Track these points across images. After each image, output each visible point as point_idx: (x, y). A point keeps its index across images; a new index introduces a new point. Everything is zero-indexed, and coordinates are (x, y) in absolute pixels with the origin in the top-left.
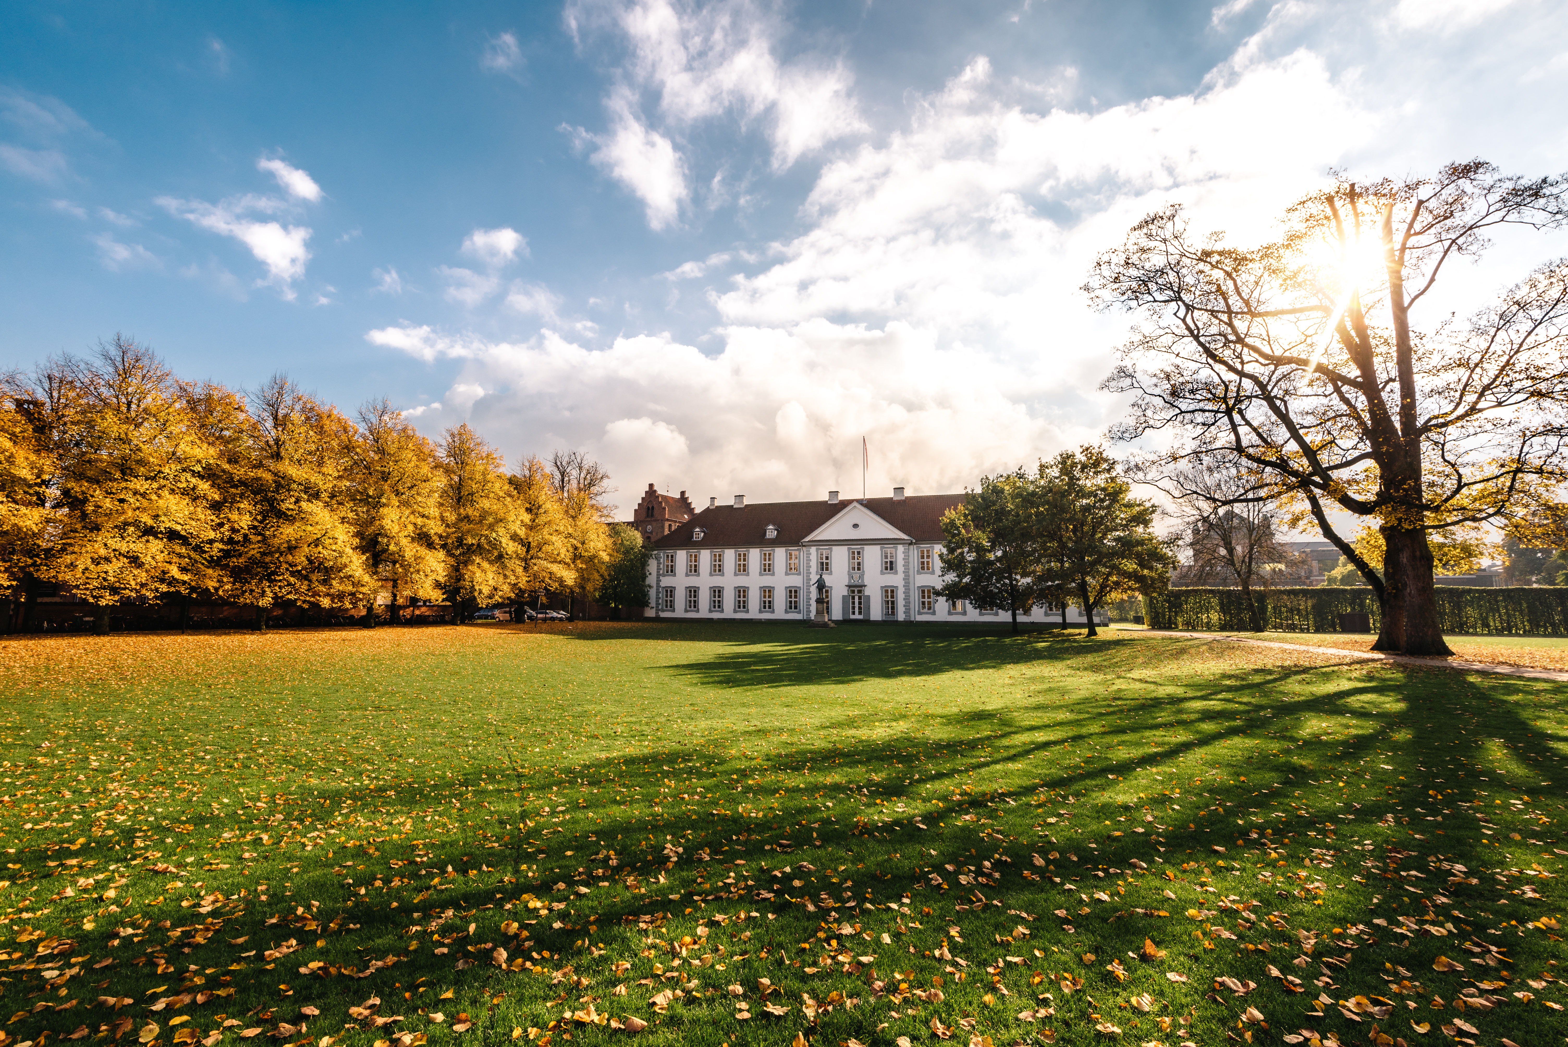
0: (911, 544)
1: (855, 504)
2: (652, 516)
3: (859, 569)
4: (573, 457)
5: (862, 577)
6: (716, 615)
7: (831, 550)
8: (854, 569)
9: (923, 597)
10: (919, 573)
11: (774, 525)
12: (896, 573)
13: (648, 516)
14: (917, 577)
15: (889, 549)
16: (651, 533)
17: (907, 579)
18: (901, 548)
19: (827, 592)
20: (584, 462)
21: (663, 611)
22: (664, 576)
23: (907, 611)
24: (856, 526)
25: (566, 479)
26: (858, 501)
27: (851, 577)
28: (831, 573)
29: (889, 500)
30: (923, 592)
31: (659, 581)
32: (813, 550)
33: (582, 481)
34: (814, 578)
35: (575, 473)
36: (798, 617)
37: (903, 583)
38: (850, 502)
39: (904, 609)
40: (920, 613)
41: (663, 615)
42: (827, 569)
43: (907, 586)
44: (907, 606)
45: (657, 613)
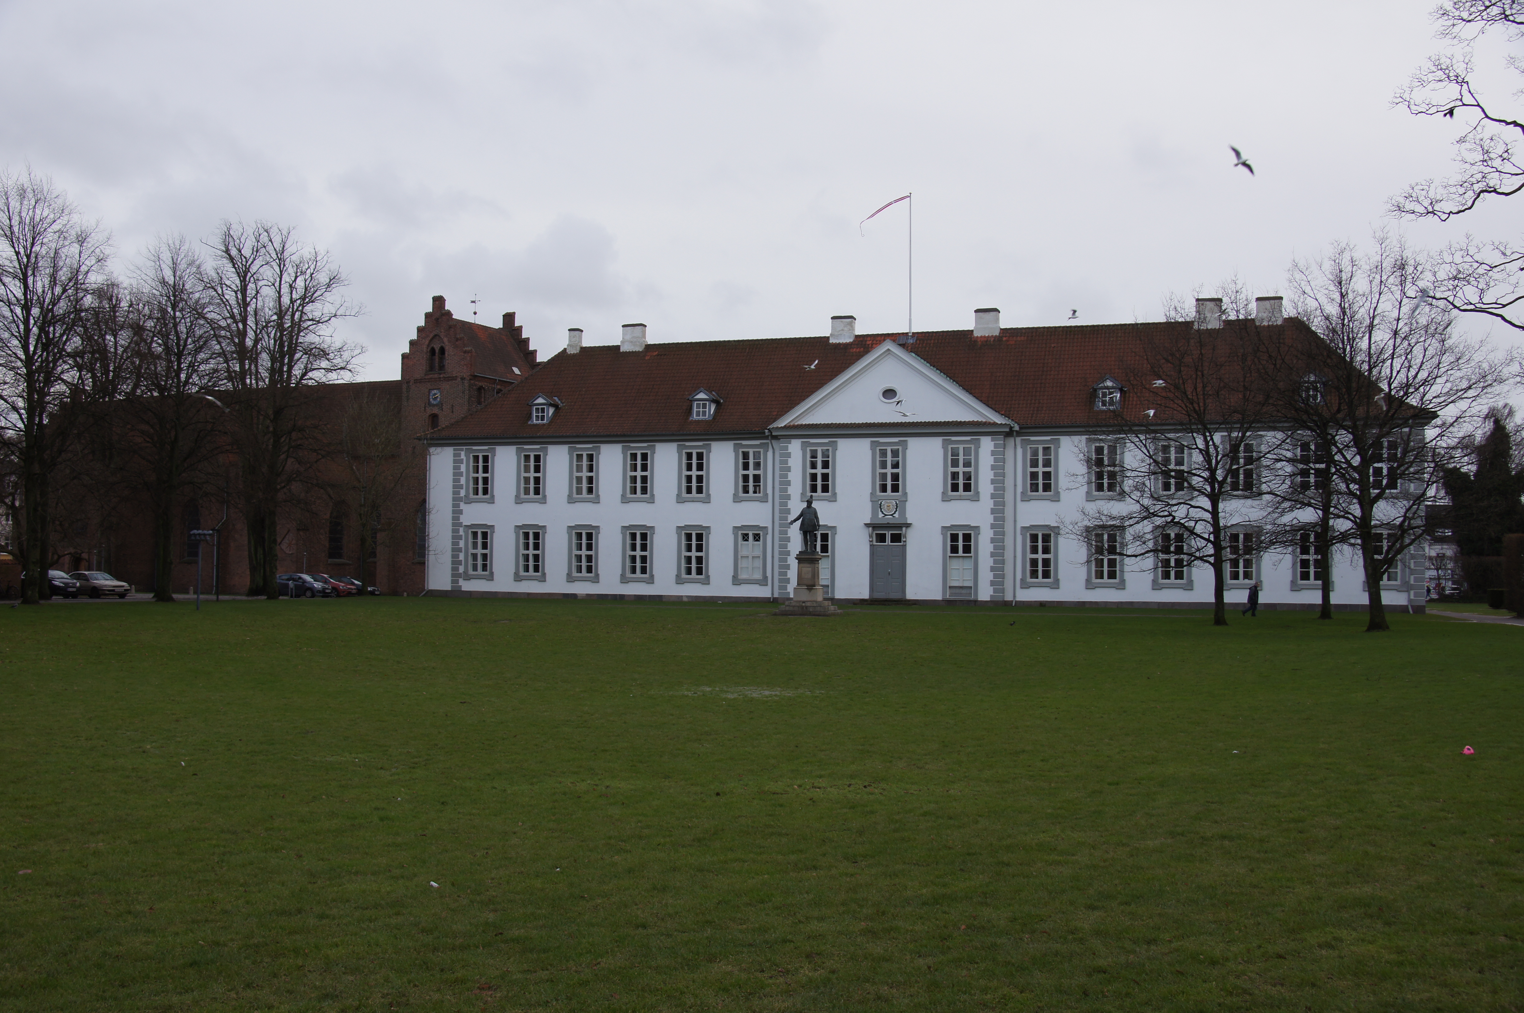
0: (1010, 433)
1: (888, 345)
2: (442, 367)
3: (895, 488)
4: (264, 238)
5: (900, 505)
6: (582, 588)
7: (834, 445)
8: (884, 489)
9: (1034, 550)
10: (1025, 498)
11: (708, 390)
12: (976, 498)
13: (431, 368)
14: (1021, 506)
15: (961, 442)
16: (440, 405)
17: (998, 511)
18: (987, 445)
19: (825, 537)
20: (290, 249)
21: (468, 578)
22: (468, 501)
23: (998, 582)
24: (889, 393)
25: (251, 286)
26: (893, 337)
27: (877, 506)
28: (834, 499)
29: (963, 336)
30: (1034, 538)
31: (457, 513)
32: (795, 447)
33: (285, 290)
34: (796, 507)
35: (269, 273)
36: (763, 592)
37: (990, 519)
38: (878, 339)
39: (990, 576)
40: (1025, 585)
41: (467, 586)
42: (825, 489)
43: (998, 526)
44: (998, 569)
45: (454, 582)
